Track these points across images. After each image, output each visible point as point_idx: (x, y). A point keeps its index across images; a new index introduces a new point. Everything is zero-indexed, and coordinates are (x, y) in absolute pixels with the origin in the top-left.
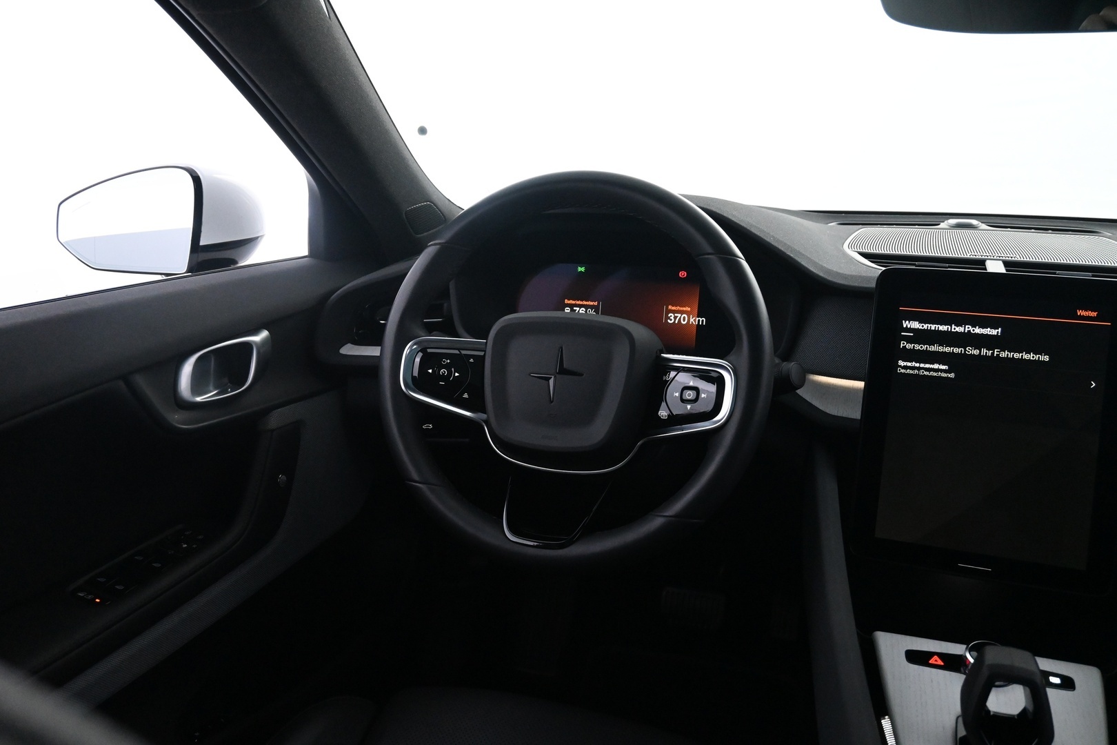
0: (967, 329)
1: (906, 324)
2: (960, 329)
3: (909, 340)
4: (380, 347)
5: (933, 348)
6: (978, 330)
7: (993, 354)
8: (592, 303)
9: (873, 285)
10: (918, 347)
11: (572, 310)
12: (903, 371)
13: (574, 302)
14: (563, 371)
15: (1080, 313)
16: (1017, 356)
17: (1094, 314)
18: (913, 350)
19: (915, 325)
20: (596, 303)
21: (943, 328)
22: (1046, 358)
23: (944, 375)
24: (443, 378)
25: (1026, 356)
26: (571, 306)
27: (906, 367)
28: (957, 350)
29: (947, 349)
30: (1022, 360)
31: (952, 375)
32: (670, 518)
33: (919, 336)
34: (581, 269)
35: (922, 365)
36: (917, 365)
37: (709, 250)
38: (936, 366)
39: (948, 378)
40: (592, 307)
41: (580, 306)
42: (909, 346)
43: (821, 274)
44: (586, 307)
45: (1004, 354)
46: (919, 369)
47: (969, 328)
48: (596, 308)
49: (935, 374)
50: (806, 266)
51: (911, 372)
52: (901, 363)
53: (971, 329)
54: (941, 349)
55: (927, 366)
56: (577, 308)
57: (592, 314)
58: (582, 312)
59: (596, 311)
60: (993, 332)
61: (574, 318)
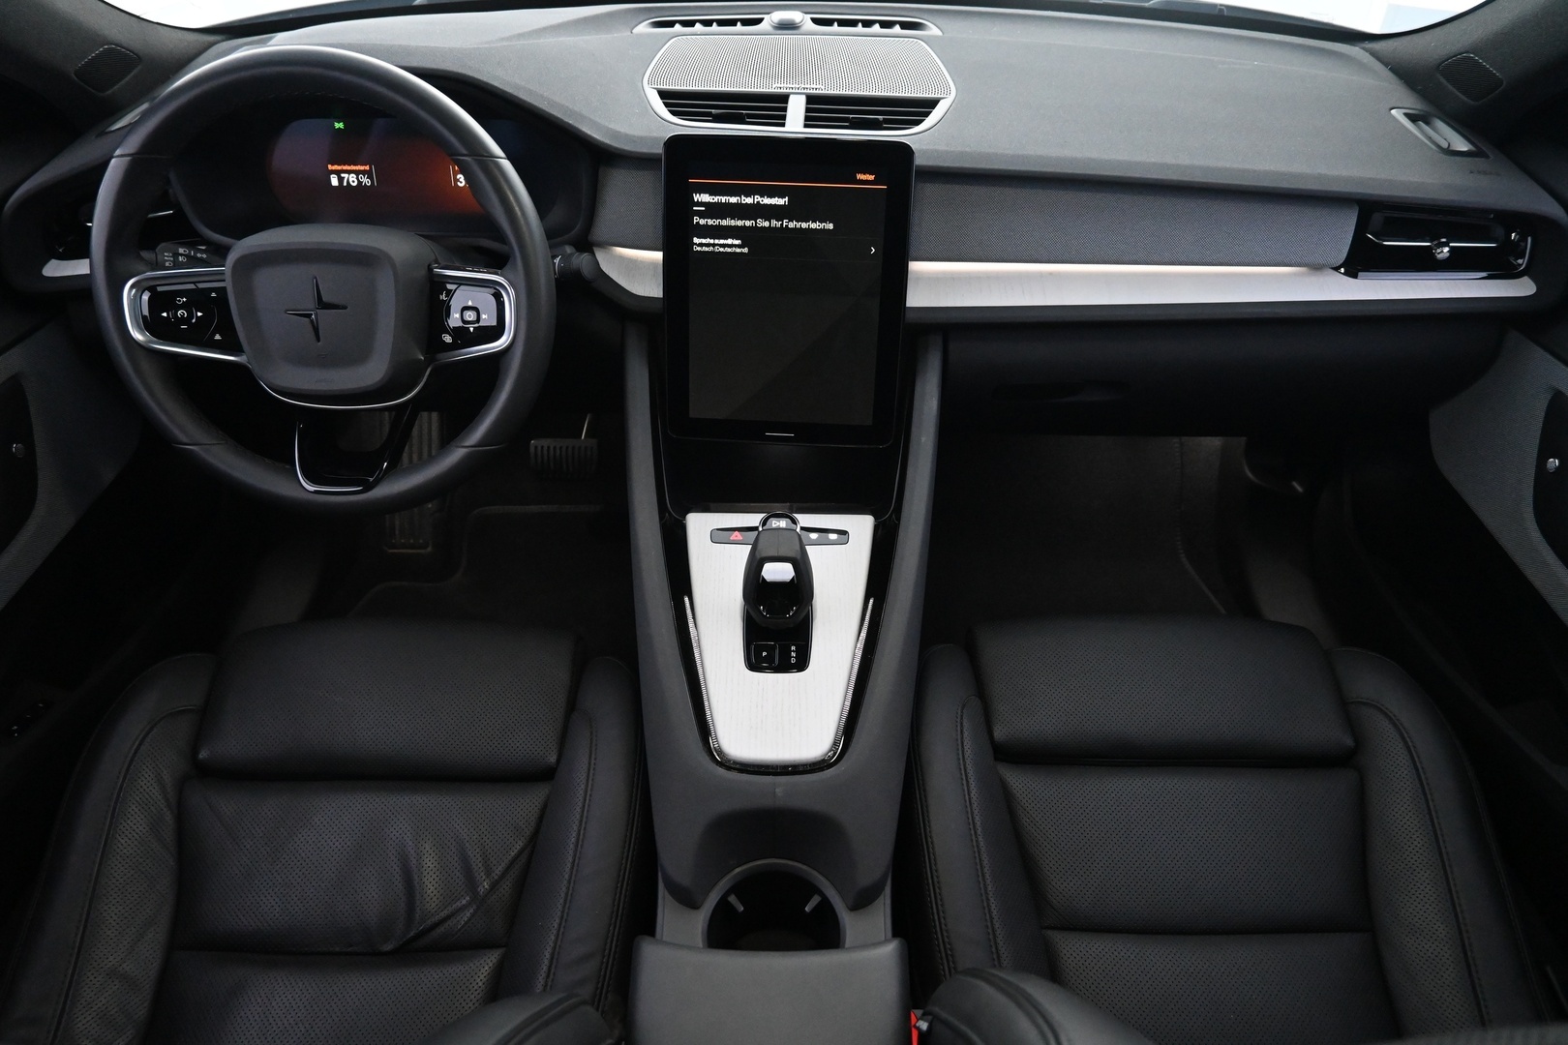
0: (756, 200)
1: (697, 197)
2: (749, 200)
3: (701, 215)
4: (87, 261)
5: (724, 223)
6: (767, 201)
7: (782, 225)
8: (362, 168)
9: (659, 150)
10: (710, 222)
11: (341, 180)
12: (699, 249)
13: (339, 168)
14: (322, 305)
15: (860, 176)
16: (804, 225)
17: (871, 177)
18: (706, 226)
19: (706, 198)
20: (367, 168)
21: (733, 200)
22: (831, 226)
23: (738, 250)
24: (183, 321)
25: (813, 226)
26: (338, 173)
27: (701, 245)
28: (748, 223)
29: (740, 223)
30: (809, 230)
31: (746, 250)
32: (473, 449)
33: (712, 210)
34: (339, 125)
35: (717, 241)
36: (712, 241)
37: (464, 152)
38: (730, 241)
39: (742, 253)
40: (363, 172)
41: (349, 172)
42: (702, 222)
43: (607, 141)
44: (357, 173)
45: (791, 225)
46: (714, 245)
47: (758, 198)
48: (369, 174)
49: (729, 250)
50: (589, 132)
51: (707, 249)
52: (696, 240)
53: (760, 199)
54: (733, 223)
55: (722, 242)
56: (345, 176)
57: (366, 181)
58: (353, 179)
59: (370, 177)
60: (780, 201)
61: (345, 190)
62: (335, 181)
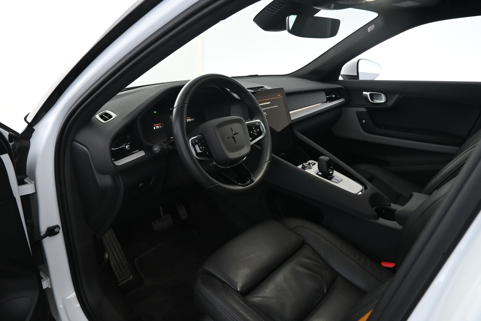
8: (159, 124)
15: (278, 95)
17: (280, 95)
22: (277, 106)
28: (266, 109)
30: (275, 108)
31: (267, 114)
34: (155, 112)
40: (160, 125)
41: (157, 126)
44: (159, 125)
45: (272, 107)
48: (161, 125)
53: (266, 103)
56: (156, 126)
57: (160, 127)
58: (158, 127)
59: (161, 126)
60: (269, 103)
61: (157, 129)
62: (155, 128)
